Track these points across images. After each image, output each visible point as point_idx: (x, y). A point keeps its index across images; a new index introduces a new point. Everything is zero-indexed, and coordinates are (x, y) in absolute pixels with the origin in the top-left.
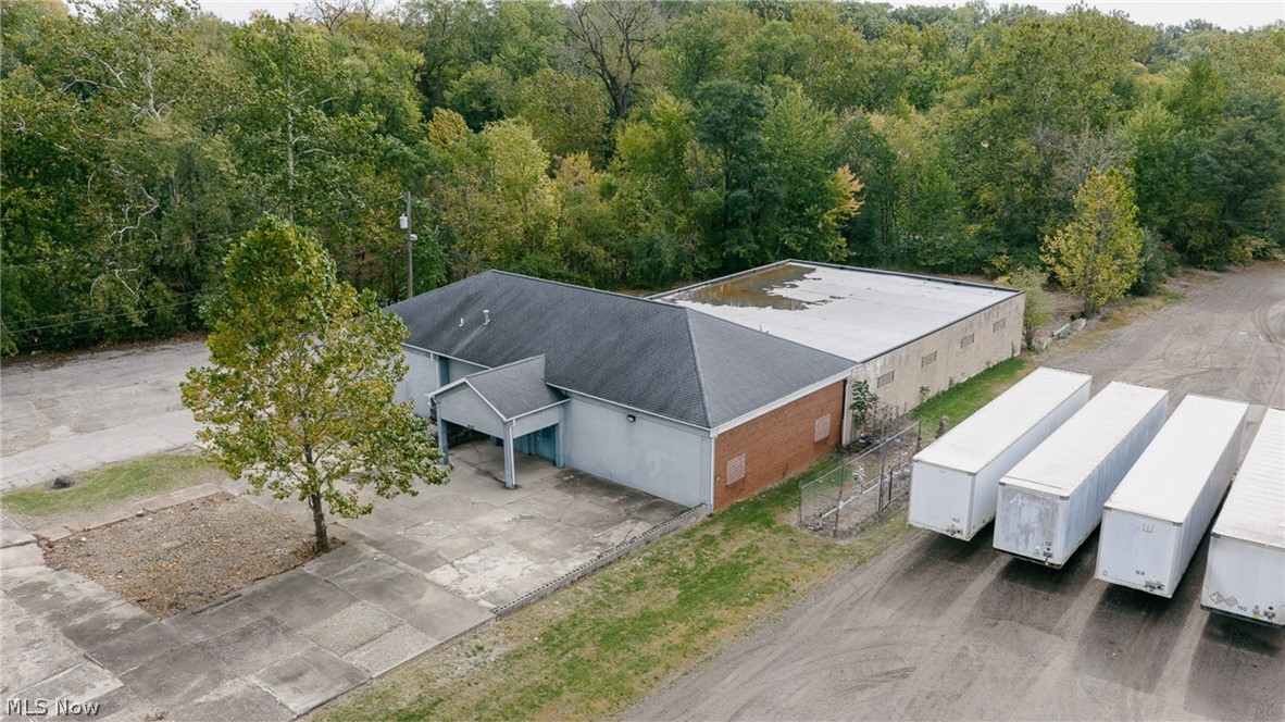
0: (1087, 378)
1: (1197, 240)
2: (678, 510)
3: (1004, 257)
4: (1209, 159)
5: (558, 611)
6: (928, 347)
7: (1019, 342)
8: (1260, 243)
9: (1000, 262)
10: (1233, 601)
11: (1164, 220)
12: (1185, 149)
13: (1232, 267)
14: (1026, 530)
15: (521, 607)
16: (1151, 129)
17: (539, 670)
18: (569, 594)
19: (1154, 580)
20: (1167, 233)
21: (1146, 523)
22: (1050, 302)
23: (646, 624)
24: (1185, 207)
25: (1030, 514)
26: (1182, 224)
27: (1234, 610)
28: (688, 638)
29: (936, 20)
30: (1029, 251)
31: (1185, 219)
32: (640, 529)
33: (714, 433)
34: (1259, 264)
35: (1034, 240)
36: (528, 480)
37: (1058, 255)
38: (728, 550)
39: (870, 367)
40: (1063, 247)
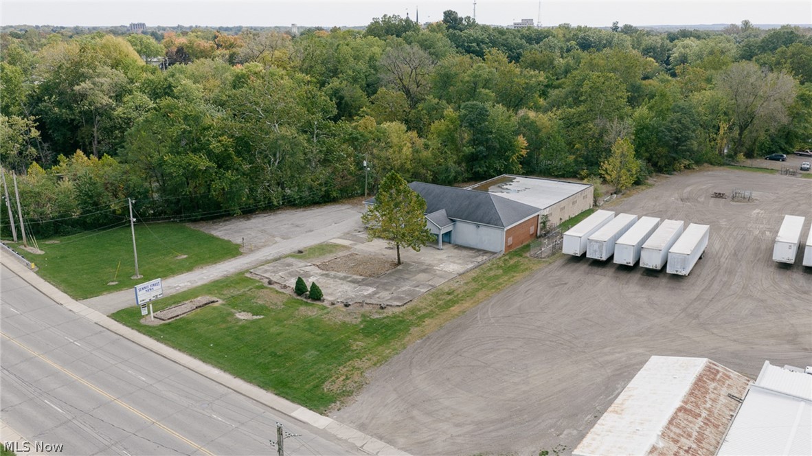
0: (613, 212)
1: (662, 163)
2: (494, 253)
3: (585, 171)
4: (664, 130)
5: (473, 274)
6: (563, 204)
7: (592, 203)
8: (687, 162)
9: (584, 173)
10: (647, 264)
11: (647, 155)
12: (656, 125)
13: (675, 173)
14: (595, 251)
15: (464, 273)
16: (642, 118)
17: (474, 285)
18: (474, 271)
19: (628, 261)
20: (649, 160)
21: (626, 246)
22: (603, 189)
23: (497, 277)
24: (656, 149)
25: (596, 246)
26: (654, 156)
27: (647, 267)
28: (509, 279)
29: (544, 38)
30: (595, 168)
31: (656, 154)
32: (485, 258)
33: (505, 230)
34: (686, 171)
35: (598, 164)
36: (445, 247)
37: (606, 170)
38: (512, 262)
39: (545, 210)
40: (608, 167)
